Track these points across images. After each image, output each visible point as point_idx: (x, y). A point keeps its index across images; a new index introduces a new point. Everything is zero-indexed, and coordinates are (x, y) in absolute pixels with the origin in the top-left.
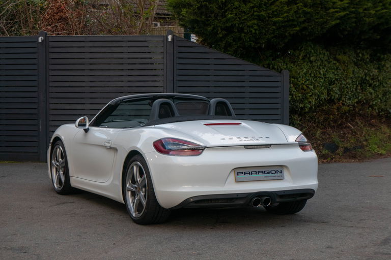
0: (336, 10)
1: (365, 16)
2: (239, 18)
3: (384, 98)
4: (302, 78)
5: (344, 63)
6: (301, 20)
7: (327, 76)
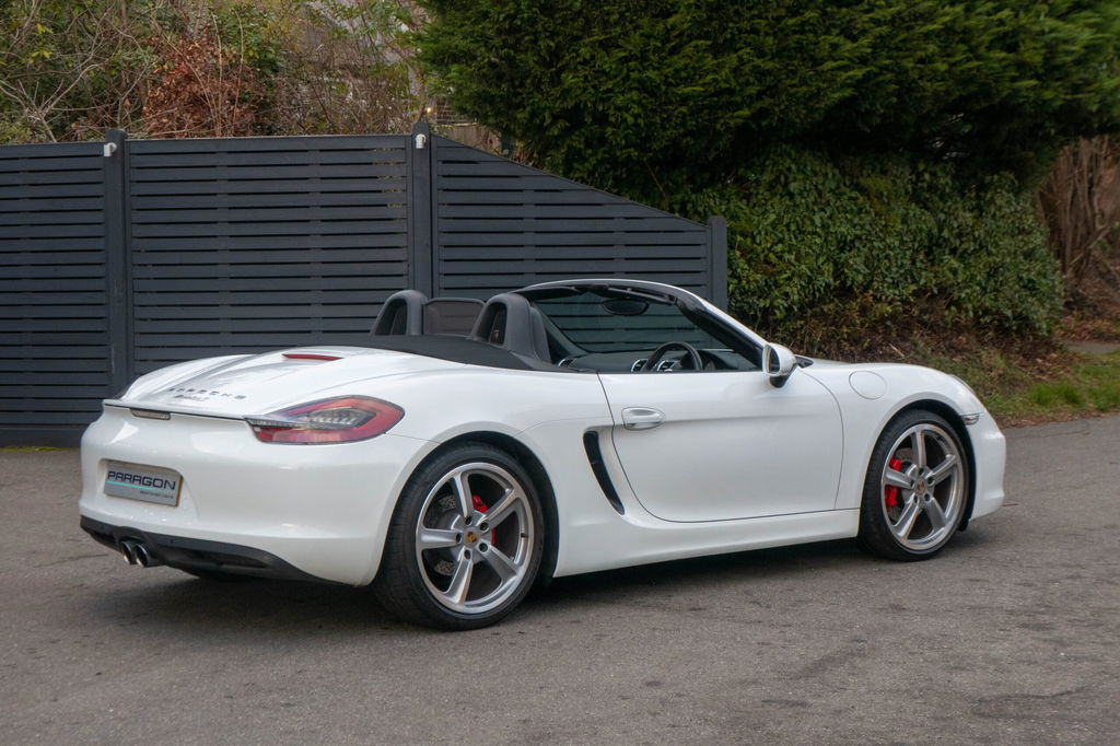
0: (839, 63)
1: (921, 78)
2: (594, 87)
3: (992, 282)
4: (766, 234)
5: (880, 195)
6: (752, 90)
7: (832, 230)
